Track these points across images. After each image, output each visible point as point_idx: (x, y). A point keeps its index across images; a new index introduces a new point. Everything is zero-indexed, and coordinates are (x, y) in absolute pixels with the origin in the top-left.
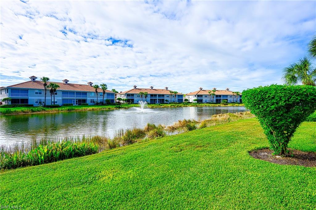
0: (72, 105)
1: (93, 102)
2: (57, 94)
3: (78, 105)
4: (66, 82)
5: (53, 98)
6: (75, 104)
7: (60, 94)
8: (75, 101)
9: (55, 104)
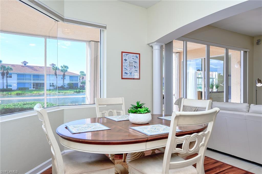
0: (28, 89)
1: (53, 86)
2: (11, 78)
3: (35, 89)
4: (25, 64)
5: (5, 81)
6: (32, 87)
7: (15, 77)
8: (32, 84)
9: (8, 87)
